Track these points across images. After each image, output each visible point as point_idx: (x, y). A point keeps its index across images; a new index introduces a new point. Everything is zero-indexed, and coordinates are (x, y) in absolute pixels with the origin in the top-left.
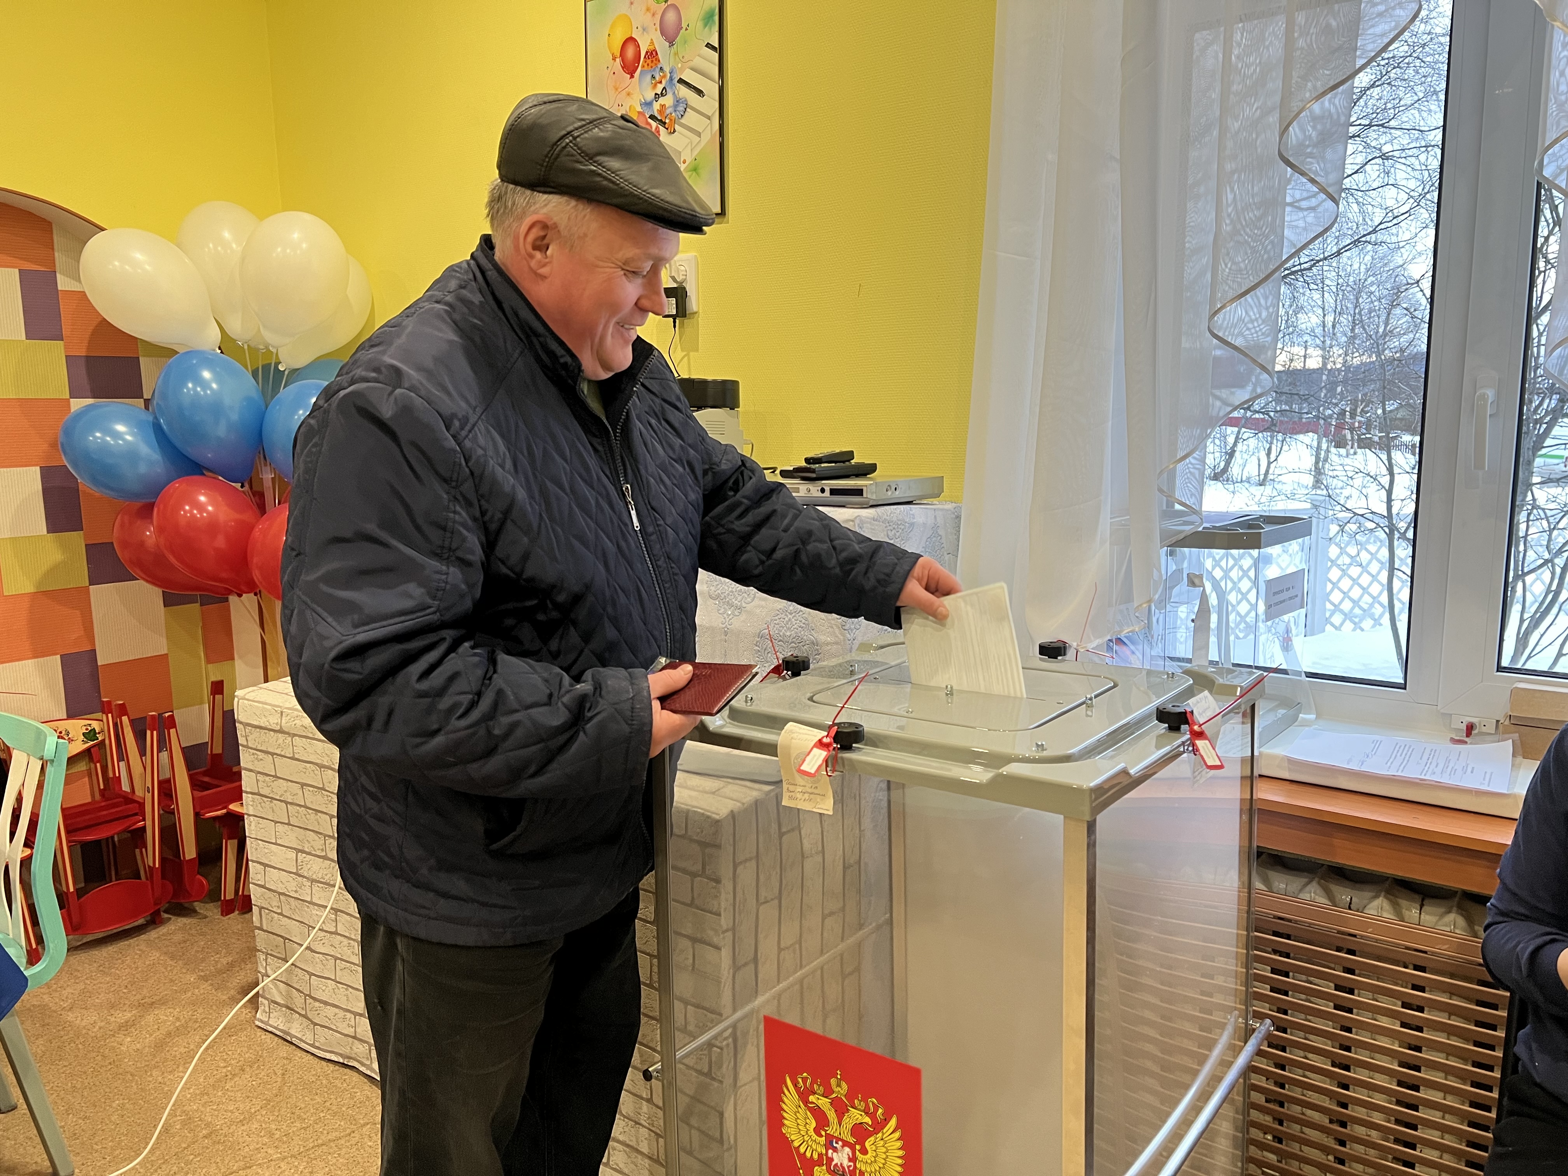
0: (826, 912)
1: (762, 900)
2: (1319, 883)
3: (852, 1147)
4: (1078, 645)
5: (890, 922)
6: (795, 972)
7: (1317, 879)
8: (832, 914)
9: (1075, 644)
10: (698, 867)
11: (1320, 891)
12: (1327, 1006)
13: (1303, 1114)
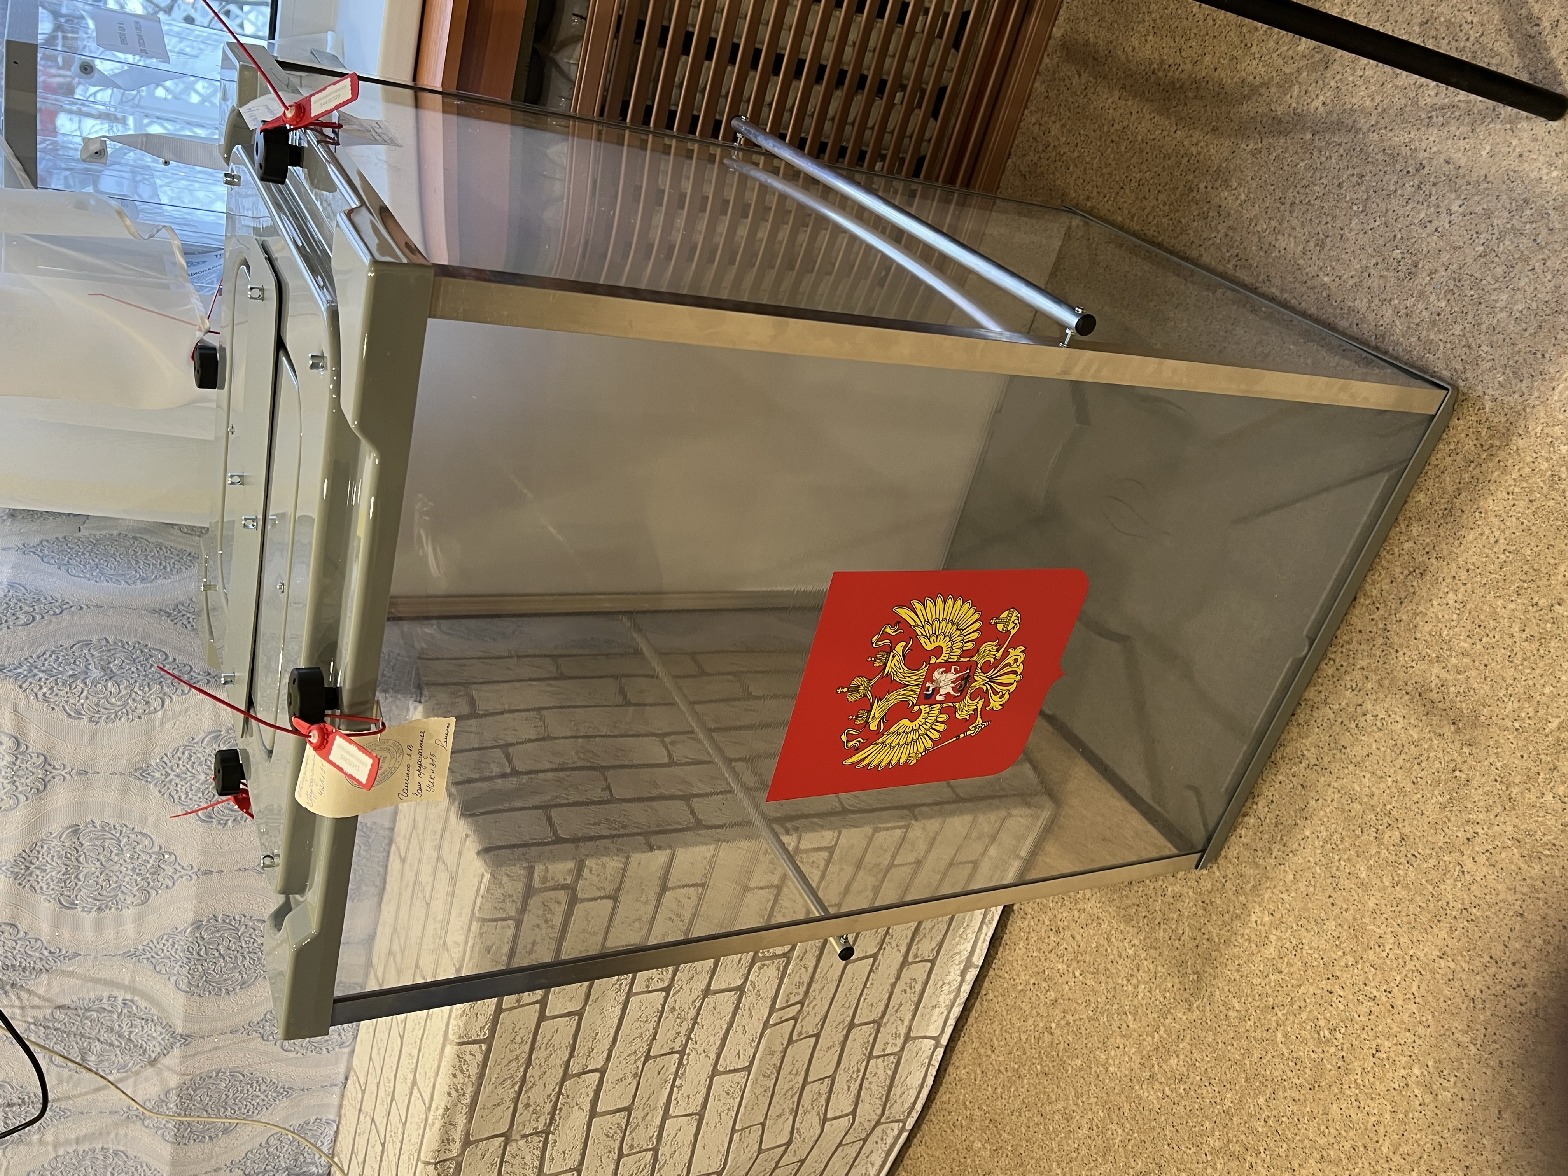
0: (619, 700)
1: (606, 795)
2: (557, 52)
3: (933, 668)
4: (200, 330)
5: (629, 613)
6: (699, 741)
7: (551, 54)
8: (622, 692)
9: (199, 335)
10: (562, 895)
11: (567, 52)
12: (709, 68)
13: (833, 119)
